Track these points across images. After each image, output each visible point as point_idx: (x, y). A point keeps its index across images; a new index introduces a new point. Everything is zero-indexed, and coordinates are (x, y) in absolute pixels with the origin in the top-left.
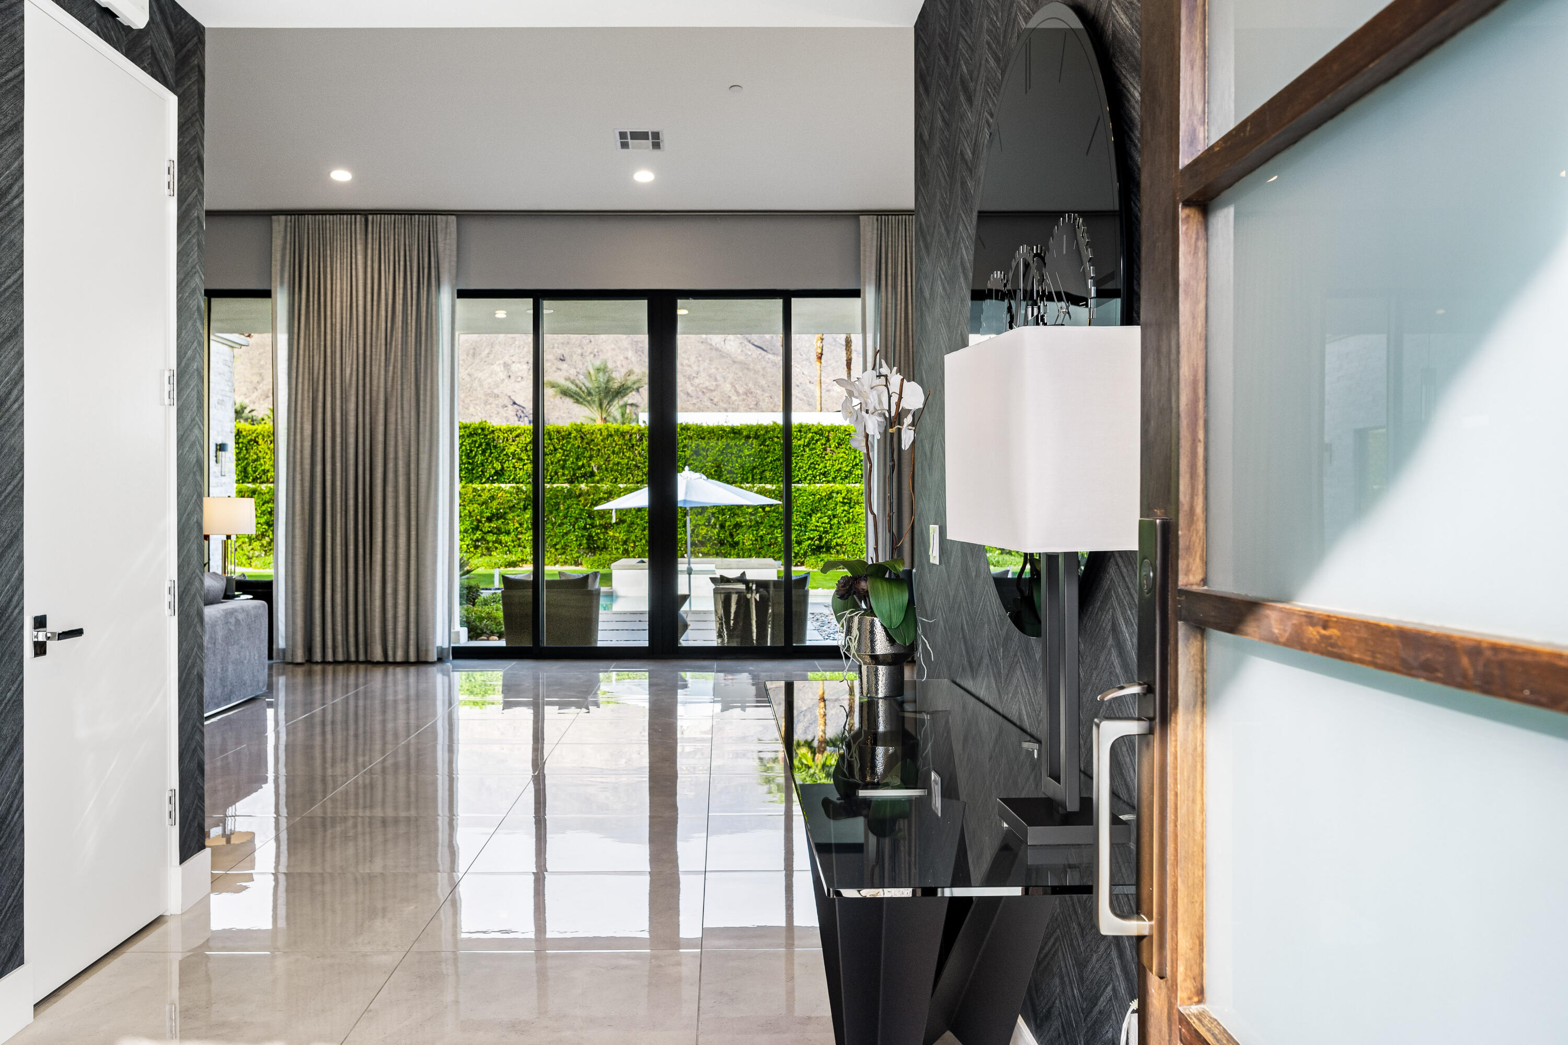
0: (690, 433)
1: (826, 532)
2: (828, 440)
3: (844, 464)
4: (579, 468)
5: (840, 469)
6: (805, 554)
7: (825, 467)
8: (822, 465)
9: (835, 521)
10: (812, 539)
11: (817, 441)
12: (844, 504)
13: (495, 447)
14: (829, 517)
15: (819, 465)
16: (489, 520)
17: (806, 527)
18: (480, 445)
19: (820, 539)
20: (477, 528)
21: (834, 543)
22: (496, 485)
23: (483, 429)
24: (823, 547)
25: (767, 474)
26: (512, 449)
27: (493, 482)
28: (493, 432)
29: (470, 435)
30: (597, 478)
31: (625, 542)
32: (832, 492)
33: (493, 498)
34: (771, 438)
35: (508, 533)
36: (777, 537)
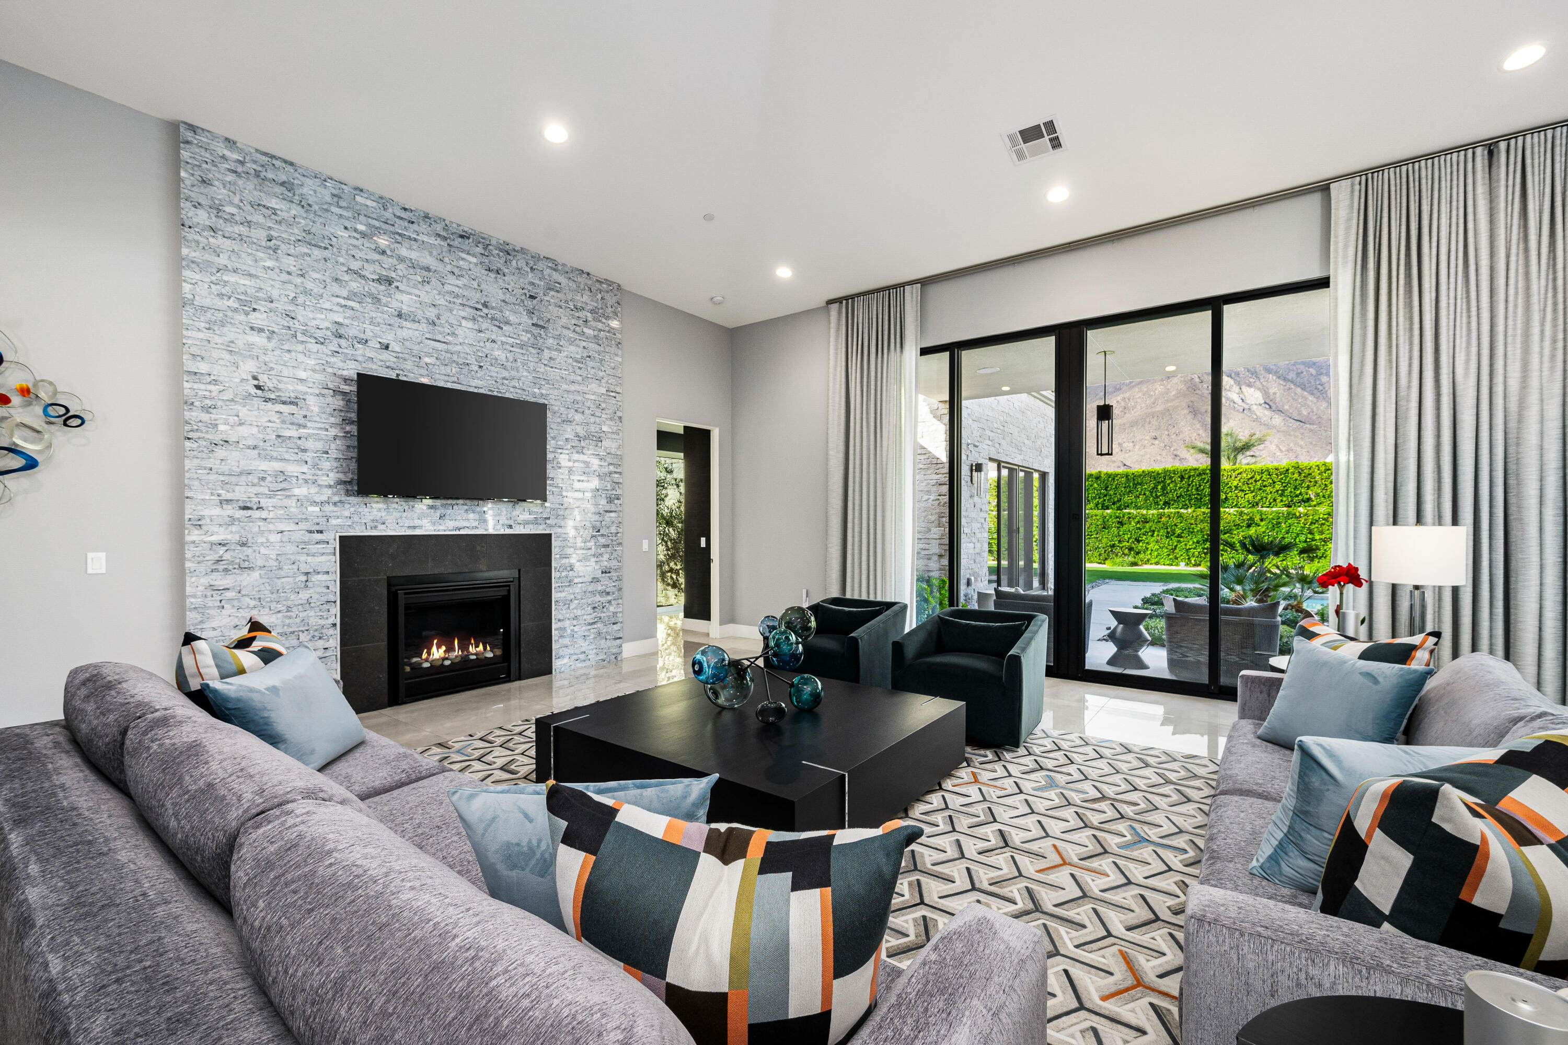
4: (1297, 496)
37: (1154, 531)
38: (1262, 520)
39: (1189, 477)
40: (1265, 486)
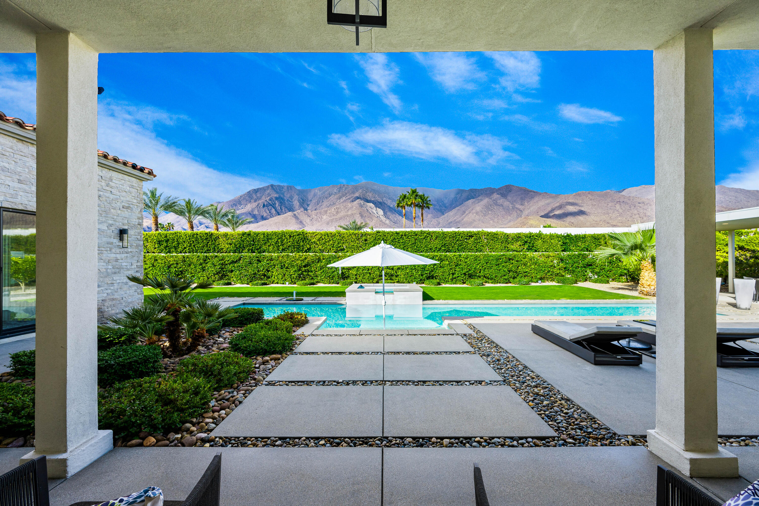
0: (380, 234)
1: (432, 271)
2: (432, 236)
3: (438, 245)
4: (339, 247)
5: (436, 248)
6: (424, 280)
7: (431, 246)
9: (436, 267)
10: (427, 274)
11: (428, 237)
13: (307, 239)
15: (429, 246)
16: (305, 266)
17: (424, 269)
18: (302, 239)
19: (430, 274)
20: (300, 270)
21: (435, 275)
22: (308, 253)
23: (303, 233)
25: (409, 249)
26: (314, 240)
27: (307, 252)
28: (306, 233)
29: (298, 235)
30: (345, 251)
31: (356, 275)
32: (434, 256)
33: (306, 258)
34: (411, 236)
35: (312, 272)
36: (413, 273)
37: (275, 265)
38: (324, 259)
39: (294, 236)
40: (326, 242)
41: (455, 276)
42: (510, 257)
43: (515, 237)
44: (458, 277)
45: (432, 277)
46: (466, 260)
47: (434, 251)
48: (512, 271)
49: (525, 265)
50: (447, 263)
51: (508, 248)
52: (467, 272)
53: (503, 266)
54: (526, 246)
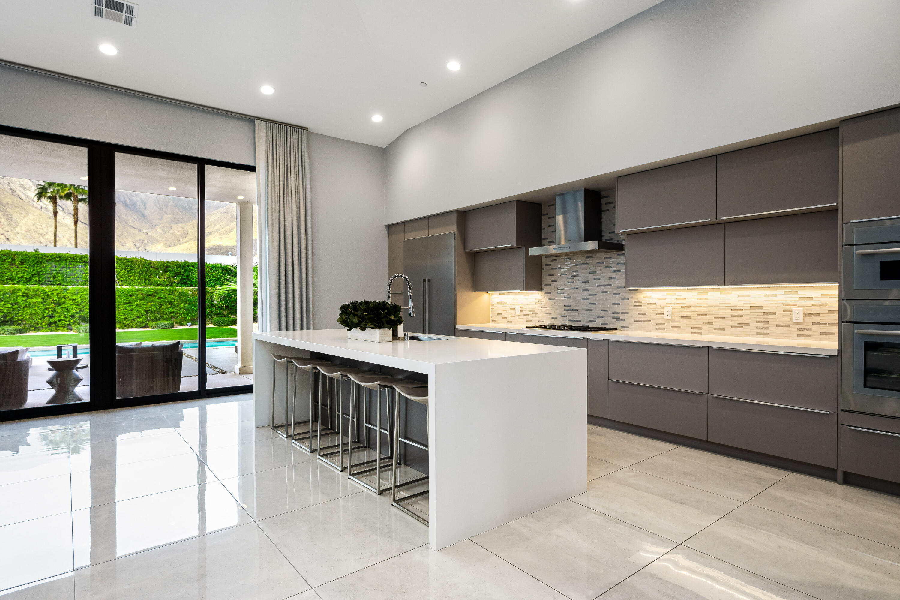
2: (14, 259)
3: (26, 274)
5: (22, 277)
7: (11, 275)
8: (8, 274)
11: (5, 260)
12: (24, 296)
14: (12, 305)
15: (6, 274)
19: (5, 317)
24: (8, 321)
41: (52, 320)
42: (150, 293)
43: (162, 267)
44: (59, 321)
45: (12, 322)
46: (75, 297)
47: (18, 283)
48: (152, 311)
49: (171, 303)
50: (40, 300)
51: (149, 280)
52: (77, 313)
53: (137, 305)
54: (177, 280)
